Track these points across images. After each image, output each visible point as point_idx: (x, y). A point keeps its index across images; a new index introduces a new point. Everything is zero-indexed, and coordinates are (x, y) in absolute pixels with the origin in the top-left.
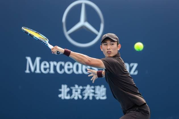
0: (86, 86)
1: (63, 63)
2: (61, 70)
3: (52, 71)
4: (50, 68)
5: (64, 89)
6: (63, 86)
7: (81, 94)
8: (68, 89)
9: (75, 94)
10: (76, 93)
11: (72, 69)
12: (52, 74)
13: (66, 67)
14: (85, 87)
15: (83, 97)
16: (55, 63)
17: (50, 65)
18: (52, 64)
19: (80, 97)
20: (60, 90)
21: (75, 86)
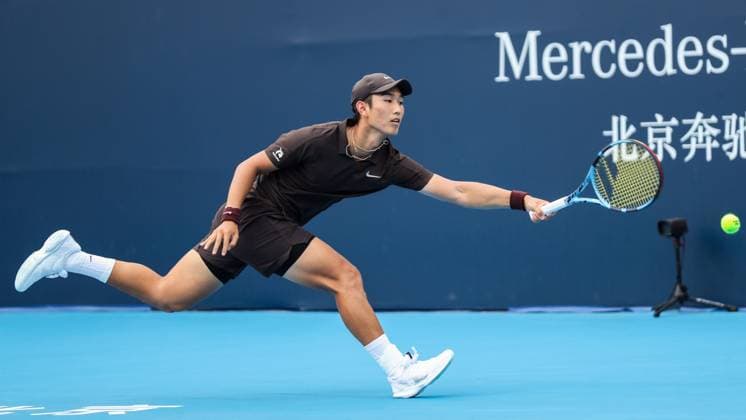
0: (693, 117)
1: (612, 45)
2: (605, 69)
3: (577, 74)
4: (570, 63)
5: (620, 129)
6: (615, 119)
7: (676, 143)
8: (632, 129)
9: (656, 144)
10: (660, 141)
11: (644, 60)
12: (578, 81)
13: (623, 56)
14: (685, 122)
15: (682, 153)
16: (587, 46)
17: (570, 52)
18: (576, 47)
19: (673, 153)
20: (606, 133)
21: (655, 120)
